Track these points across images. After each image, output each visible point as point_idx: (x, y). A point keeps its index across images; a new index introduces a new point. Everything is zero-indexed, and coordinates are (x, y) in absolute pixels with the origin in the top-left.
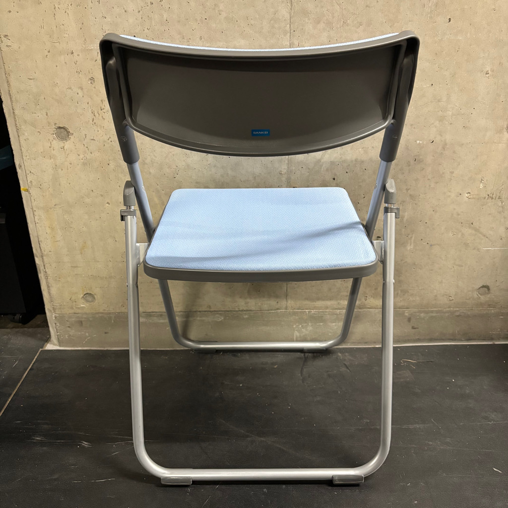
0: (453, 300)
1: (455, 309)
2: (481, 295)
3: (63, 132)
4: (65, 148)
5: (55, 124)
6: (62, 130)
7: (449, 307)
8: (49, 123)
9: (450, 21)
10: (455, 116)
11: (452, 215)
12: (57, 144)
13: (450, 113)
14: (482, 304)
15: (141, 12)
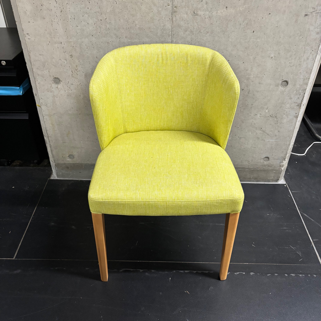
0: (250, 163)
1: (251, 167)
2: (265, 161)
3: (57, 80)
4: (59, 87)
5: (53, 76)
6: (57, 79)
7: (248, 166)
8: (50, 76)
9: (254, 32)
10: (254, 78)
11: (251, 124)
12: (54, 86)
13: (252, 76)
14: (265, 166)
15: (96, 24)
